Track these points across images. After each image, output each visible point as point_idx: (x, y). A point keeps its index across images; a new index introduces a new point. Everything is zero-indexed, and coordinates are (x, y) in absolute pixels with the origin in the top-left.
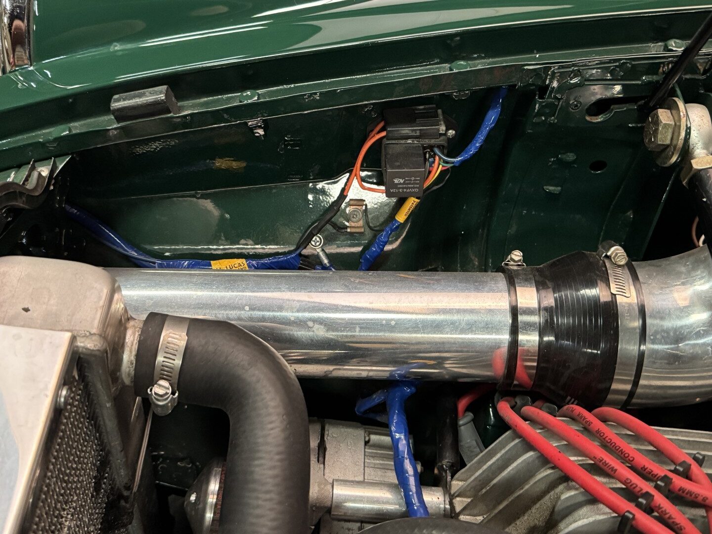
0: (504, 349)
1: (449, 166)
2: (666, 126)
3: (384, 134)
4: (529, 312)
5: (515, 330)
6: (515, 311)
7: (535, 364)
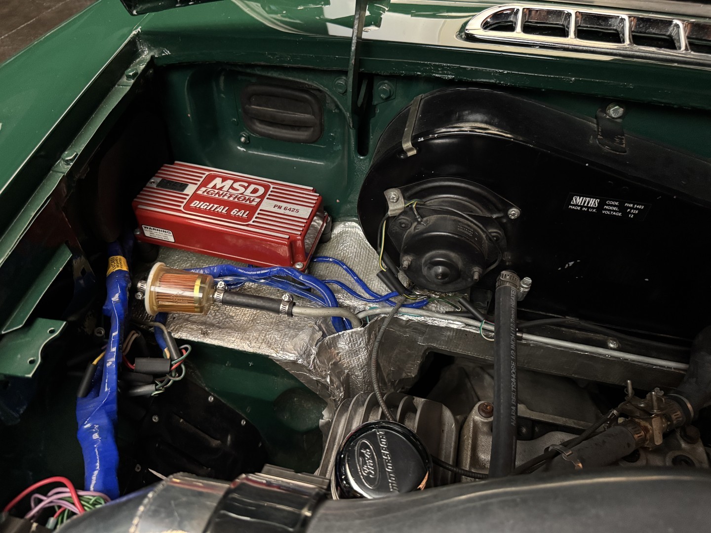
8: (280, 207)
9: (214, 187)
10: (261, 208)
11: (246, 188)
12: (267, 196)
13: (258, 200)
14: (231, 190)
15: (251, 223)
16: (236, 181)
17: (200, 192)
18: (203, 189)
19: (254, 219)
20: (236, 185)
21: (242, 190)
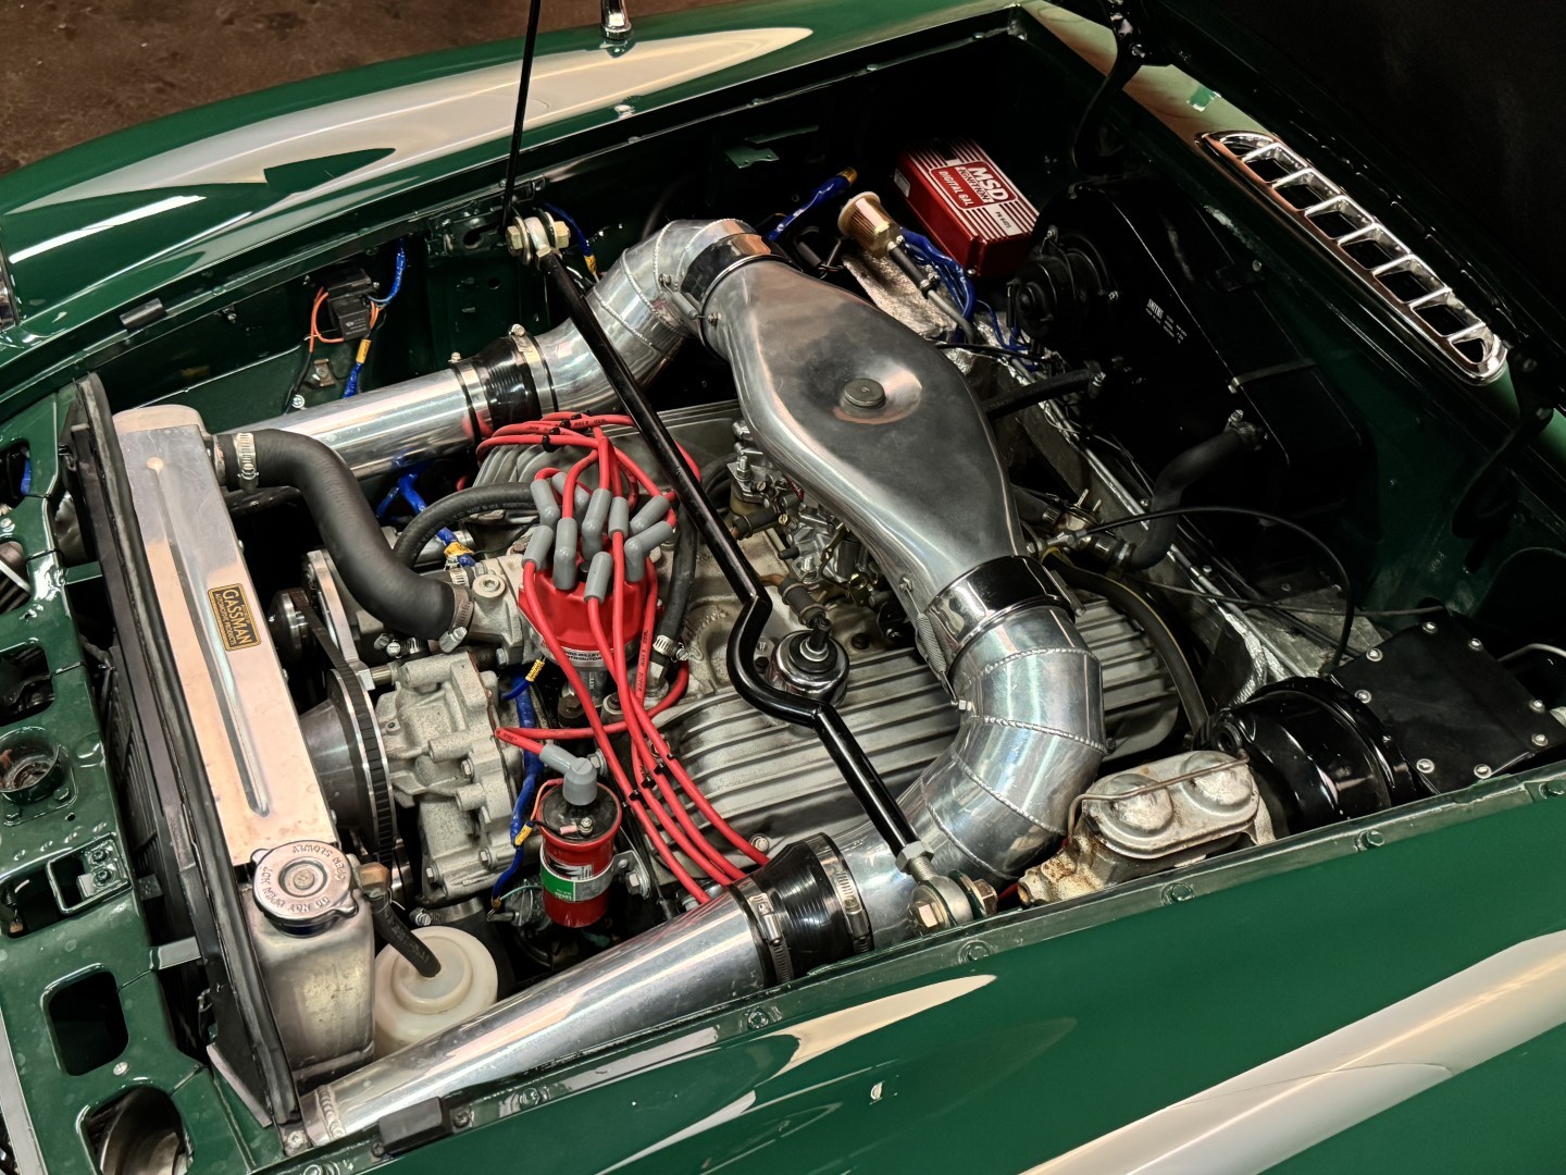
0: (467, 416)
1: (383, 306)
2: (516, 237)
3: (326, 294)
4: (474, 386)
5: (469, 400)
6: (465, 388)
7: (490, 419)
8: (1000, 216)
9: (972, 173)
10: (985, 207)
11: (995, 187)
12: (1002, 203)
13: (991, 201)
14: (982, 183)
15: (964, 210)
16: (995, 178)
17: (957, 169)
18: (963, 168)
19: (970, 210)
20: (990, 183)
21: (990, 186)
